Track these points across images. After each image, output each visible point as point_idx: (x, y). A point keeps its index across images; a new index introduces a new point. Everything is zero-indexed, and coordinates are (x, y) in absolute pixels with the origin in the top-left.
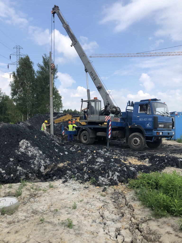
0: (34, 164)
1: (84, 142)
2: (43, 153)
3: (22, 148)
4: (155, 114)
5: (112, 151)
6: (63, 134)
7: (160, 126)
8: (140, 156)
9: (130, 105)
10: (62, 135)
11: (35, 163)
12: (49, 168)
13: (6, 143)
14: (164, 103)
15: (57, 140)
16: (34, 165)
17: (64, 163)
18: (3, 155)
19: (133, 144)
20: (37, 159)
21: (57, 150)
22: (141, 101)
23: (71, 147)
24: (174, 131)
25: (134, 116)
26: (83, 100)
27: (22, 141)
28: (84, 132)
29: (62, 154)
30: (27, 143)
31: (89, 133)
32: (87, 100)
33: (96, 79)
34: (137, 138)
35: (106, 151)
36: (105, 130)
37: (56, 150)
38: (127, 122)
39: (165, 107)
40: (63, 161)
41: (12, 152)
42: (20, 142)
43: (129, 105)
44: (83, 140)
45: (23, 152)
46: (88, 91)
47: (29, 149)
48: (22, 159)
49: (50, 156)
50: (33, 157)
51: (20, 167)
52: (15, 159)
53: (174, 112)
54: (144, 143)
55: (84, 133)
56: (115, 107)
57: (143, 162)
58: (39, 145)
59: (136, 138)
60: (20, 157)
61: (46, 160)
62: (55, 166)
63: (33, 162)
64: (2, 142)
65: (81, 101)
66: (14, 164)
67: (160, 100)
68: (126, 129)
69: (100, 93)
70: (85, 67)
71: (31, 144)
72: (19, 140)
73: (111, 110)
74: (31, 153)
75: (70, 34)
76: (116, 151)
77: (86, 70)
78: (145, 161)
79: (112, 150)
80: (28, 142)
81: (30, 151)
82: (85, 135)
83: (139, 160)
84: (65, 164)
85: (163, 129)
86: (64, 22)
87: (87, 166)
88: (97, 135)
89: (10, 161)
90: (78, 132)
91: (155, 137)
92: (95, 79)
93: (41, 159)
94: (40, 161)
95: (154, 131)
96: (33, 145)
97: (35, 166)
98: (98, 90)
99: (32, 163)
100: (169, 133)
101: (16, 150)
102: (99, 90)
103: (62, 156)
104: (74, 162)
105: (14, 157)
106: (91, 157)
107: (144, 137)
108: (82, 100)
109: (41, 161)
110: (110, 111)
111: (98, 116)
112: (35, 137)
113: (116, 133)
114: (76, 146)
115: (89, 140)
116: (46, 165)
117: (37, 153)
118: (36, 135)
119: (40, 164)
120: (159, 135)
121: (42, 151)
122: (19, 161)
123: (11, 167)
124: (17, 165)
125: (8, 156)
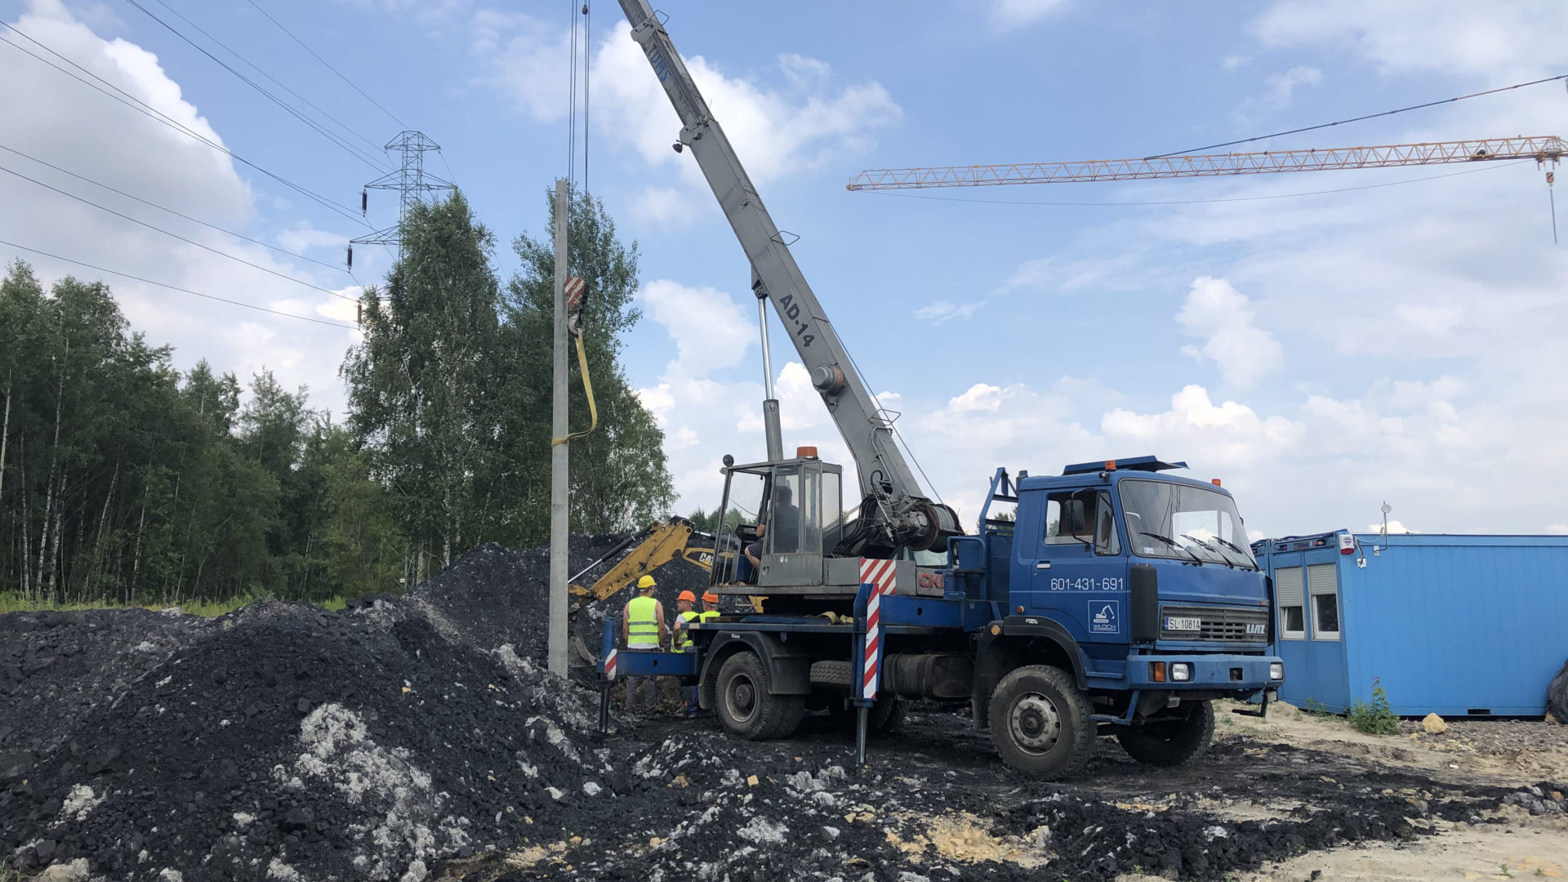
0: (371, 847)
1: (738, 720)
2: (439, 783)
3: (312, 753)
4: (1139, 552)
5: (879, 777)
6: (612, 674)
7: (1177, 623)
8: (1012, 812)
9: (1011, 494)
10: (605, 675)
11: (376, 842)
12: (453, 875)
13: (225, 722)
14: (1216, 482)
15: (577, 710)
16: (369, 856)
17: (552, 846)
18: (200, 795)
19: (1020, 734)
20: (392, 817)
21: (530, 771)
22: (1070, 470)
23: (640, 756)
24: (1278, 659)
25: (1022, 561)
26: (736, 463)
27: (318, 714)
28: (736, 659)
29: (557, 794)
30: (349, 726)
31: (763, 663)
32: (764, 459)
33: (812, 338)
34: (1042, 698)
35: (839, 780)
36: (845, 646)
37: (525, 768)
38: (989, 596)
39: (1221, 509)
40: (544, 837)
41: (254, 775)
42: (305, 715)
43: (999, 492)
44: (730, 708)
45: (315, 775)
46: (771, 408)
47: (356, 757)
48: (307, 814)
49: (475, 803)
50: (374, 806)
51: (286, 862)
52: (264, 814)
53: (1331, 535)
54: (1079, 735)
55: (738, 670)
56: (923, 505)
57: (1019, 843)
58: (420, 737)
59: (1035, 701)
60: (294, 803)
61: (449, 824)
62: (493, 863)
63: (369, 833)
64: (206, 718)
65: (722, 471)
66: (255, 846)
67: (1184, 465)
68: (975, 642)
69: (836, 419)
70: (754, 267)
71: (368, 729)
72: (302, 708)
73: (897, 523)
74: (360, 781)
75: (670, 82)
76: (906, 780)
77: (757, 285)
78: (1028, 839)
79: (884, 776)
80: (352, 717)
81: (358, 768)
82: (743, 680)
83: (993, 833)
84: (553, 854)
85: (1200, 645)
86: (642, 15)
87: (673, 864)
88: (812, 679)
89: (231, 826)
90: (702, 660)
91: (1145, 692)
92: (808, 340)
93: (416, 818)
94: (407, 832)
95: (1134, 658)
96: (384, 735)
97: (375, 857)
98: (826, 400)
99: (362, 840)
100: (1237, 673)
101: (280, 766)
102: (832, 400)
103: (558, 803)
104: (614, 841)
105: (261, 803)
106: (713, 815)
107: (1077, 692)
108: (728, 460)
109: (418, 832)
110: (888, 531)
111: (816, 560)
112: (405, 690)
113: (921, 666)
114: (672, 749)
115: (766, 710)
116: (444, 857)
117: (398, 782)
118: (414, 678)
119: (408, 845)
120: (1168, 681)
121: (434, 775)
122: (286, 828)
123: (236, 860)
124: (268, 849)
125: (229, 797)
